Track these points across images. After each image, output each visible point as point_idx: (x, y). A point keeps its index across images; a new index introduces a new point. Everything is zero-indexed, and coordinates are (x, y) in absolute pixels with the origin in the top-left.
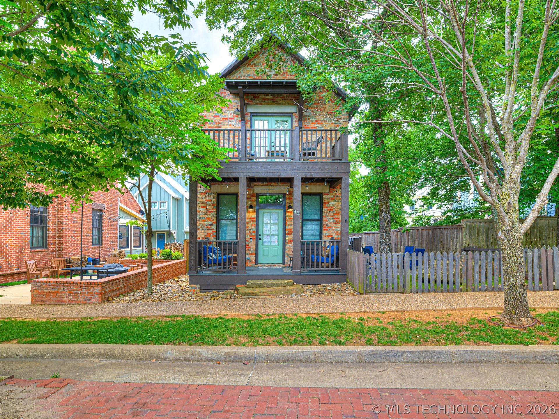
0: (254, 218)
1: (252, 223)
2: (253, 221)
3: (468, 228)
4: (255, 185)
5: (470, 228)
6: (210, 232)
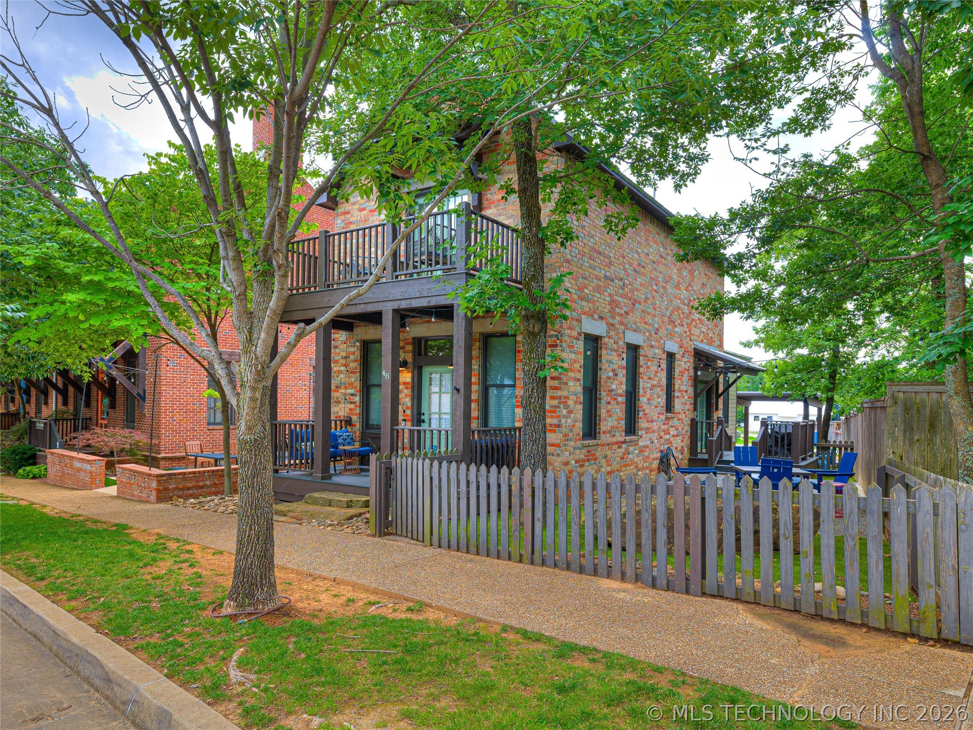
0: (408, 383)
1: (406, 391)
2: (407, 388)
3: (899, 408)
4: (411, 323)
5: (907, 409)
6: (352, 406)
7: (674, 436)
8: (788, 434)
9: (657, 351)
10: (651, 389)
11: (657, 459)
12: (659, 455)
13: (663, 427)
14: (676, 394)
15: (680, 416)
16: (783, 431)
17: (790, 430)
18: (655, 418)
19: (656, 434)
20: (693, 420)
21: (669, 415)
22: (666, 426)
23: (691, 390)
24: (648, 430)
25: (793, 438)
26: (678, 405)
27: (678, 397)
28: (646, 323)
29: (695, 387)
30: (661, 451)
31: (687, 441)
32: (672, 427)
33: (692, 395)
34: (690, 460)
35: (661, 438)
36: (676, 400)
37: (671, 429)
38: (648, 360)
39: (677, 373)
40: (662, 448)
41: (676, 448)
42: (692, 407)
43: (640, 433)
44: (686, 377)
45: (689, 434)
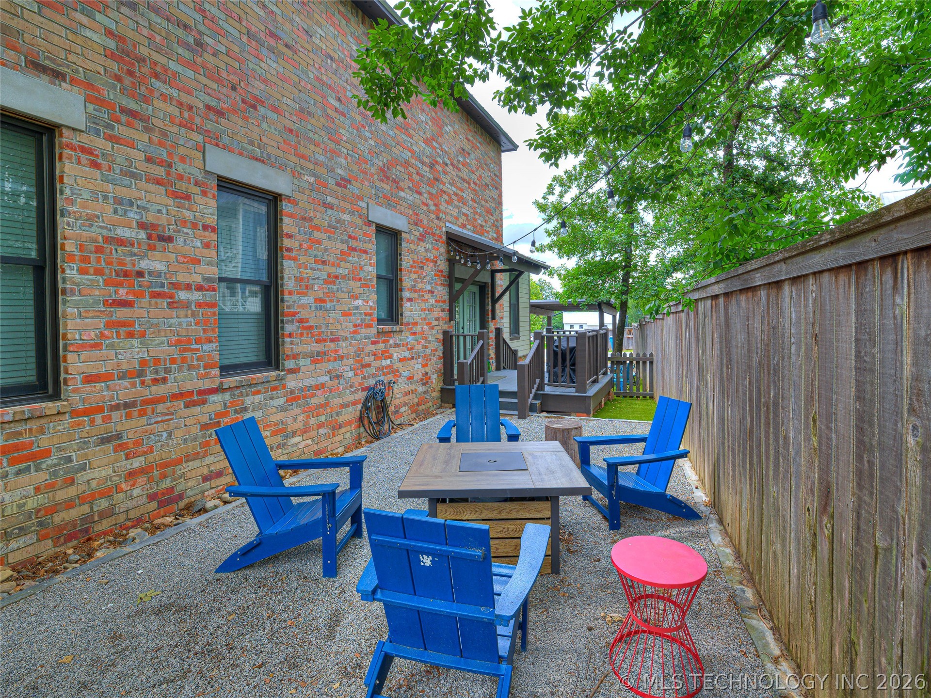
7: (402, 360)
8: (572, 350)
9: (346, 217)
10: (326, 282)
11: (354, 403)
12: (361, 396)
13: (370, 348)
14: (406, 294)
15: (418, 329)
16: (564, 344)
17: (573, 344)
18: (341, 333)
19: (351, 361)
20: (445, 333)
21: (387, 327)
22: (381, 346)
23: (442, 292)
24: (317, 358)
25: (578, 354)
26: (410, 311)
27: (410, 300)
28: (303, 157)
29: (450, 286)
30: (368, 389)
31: (436, 363)
32: (396, 345)
33: (446, 297)
34: (442, 390)
35: (369, 365)
36: (407, 305)
37: (392, 350)
38: (317, 228)
39: (406, 261)
40: (371, 382)
41: (410, 378)
42: (445, 315)
43: (289, 364)
44: (429, 271)
45: (440, 353)
